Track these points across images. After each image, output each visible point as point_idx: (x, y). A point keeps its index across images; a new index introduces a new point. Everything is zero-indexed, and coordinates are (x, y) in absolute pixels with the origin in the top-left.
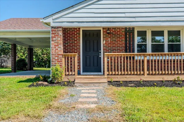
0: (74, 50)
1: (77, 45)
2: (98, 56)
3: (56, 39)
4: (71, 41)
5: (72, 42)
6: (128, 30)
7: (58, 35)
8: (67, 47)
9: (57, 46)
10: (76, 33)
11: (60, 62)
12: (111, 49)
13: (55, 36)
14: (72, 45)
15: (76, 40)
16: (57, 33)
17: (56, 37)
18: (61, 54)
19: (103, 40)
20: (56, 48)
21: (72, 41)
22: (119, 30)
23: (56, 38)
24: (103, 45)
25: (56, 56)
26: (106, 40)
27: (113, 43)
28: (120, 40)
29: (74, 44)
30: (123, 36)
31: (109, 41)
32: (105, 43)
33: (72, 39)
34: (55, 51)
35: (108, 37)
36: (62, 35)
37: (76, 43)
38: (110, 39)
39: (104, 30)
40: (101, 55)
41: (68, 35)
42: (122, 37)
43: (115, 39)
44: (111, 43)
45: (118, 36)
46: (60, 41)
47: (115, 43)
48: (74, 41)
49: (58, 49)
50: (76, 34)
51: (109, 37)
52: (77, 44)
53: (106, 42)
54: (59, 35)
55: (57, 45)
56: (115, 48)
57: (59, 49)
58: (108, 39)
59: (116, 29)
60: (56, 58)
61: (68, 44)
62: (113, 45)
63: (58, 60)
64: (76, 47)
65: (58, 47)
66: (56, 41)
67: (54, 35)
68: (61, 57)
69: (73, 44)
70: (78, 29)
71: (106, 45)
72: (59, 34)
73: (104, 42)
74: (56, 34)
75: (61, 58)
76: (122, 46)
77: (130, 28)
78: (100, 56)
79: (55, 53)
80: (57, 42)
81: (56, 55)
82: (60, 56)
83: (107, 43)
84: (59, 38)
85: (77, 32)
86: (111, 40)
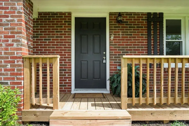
0: (60, 50)
1: (65, 42)
2: (101, 61)
3: (8, 21)
4: (55, 34)
5: (56, 37)
6: (153, 17)
7: (14, 12)
8: (48, 45)
9: (10, 37)
10: (63, 21)
11: (17, 74)
12: (124, 50)
13: (5, 12)
14: (57, 42)
15: (63, 33)
16: (12, 8)
17: (7, 17)
18: (20, 58)
19: (110, 35)
20: (8, 41)
21: (58, 34)
22: (137, 17)
23: (10, 18)
24: (110, 42)
25: (9, 62)
26: (116, 35)
27: (126, 40)
28: (139, 35)
29: (61, 40)
30: (145, 27)
31: (121, 36)
32: (114, 40)
33: (56, 32)
34: (7, 49)
35: (118, 30)
36: (22, 11)
37: (63, 38)
38: (122, 32)
39: (112, 17)
40: (106, 59)
41: (50, 24)
42: (141, 30)
43: (130, 32)
44: (124, 40)
45: (135, 27)
46: (17, 25)
47: (130, 40)
48: (60, 34)
49: (12, 45)
50: (63, 23)
51: (121, 30)
52: (66, 40)
53: (114, 37)
54: (16, 11)
55: (10, 34)
56: (130, 47)
57: (15, 44)
58: (119, 32)
59: (131, 15)
60: (9, 67)
61: (50, 40)
62: (128, 42)
63: (14, 70)
64: (63, 45)
65: (13, 41)
66: (9, 26)
67: (3, 11)
68: (20, 63)
69: (58, 40)
70: (67, 15)
71: (115, 42)
72: (16, 9)
73: (112, 38)
74: (8, 8)
75: (20, 66)
76: (141, 45)
77: (155, 14)
78: (104, 62)
79: (5, 53)
80: (10, 29)
81: (8, 58)
82: (18, 62)
83: (116, 40)
84: (16, 19)
85: (66, 19)
86: (124, 35)
